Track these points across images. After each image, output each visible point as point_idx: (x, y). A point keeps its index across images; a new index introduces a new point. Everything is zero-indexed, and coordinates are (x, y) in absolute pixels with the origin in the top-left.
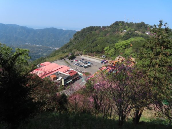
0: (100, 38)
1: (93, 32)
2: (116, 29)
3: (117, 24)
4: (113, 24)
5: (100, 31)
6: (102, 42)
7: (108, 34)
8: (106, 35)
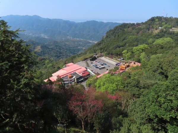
0: (130, 36)
1: (126, 30)
2: (151, 26)
3: (153, 20)
4: (149, 20)
5: (133, 29)
6: (132, 41)
7: (140, 32)
8: (138, 33)
